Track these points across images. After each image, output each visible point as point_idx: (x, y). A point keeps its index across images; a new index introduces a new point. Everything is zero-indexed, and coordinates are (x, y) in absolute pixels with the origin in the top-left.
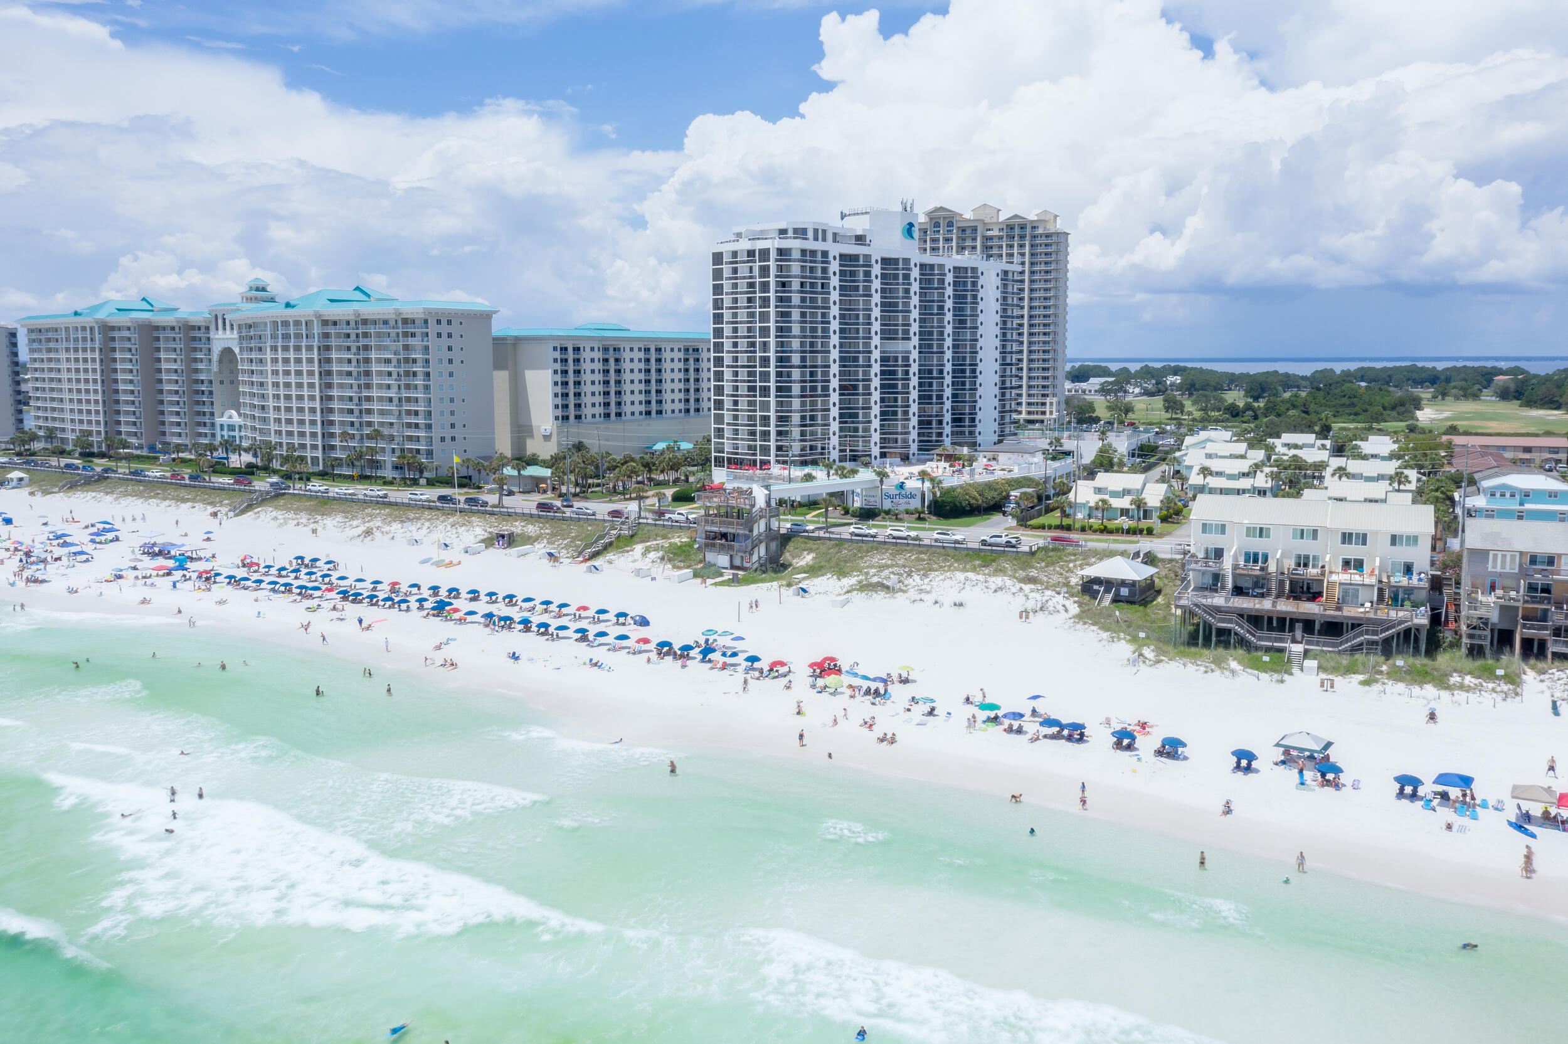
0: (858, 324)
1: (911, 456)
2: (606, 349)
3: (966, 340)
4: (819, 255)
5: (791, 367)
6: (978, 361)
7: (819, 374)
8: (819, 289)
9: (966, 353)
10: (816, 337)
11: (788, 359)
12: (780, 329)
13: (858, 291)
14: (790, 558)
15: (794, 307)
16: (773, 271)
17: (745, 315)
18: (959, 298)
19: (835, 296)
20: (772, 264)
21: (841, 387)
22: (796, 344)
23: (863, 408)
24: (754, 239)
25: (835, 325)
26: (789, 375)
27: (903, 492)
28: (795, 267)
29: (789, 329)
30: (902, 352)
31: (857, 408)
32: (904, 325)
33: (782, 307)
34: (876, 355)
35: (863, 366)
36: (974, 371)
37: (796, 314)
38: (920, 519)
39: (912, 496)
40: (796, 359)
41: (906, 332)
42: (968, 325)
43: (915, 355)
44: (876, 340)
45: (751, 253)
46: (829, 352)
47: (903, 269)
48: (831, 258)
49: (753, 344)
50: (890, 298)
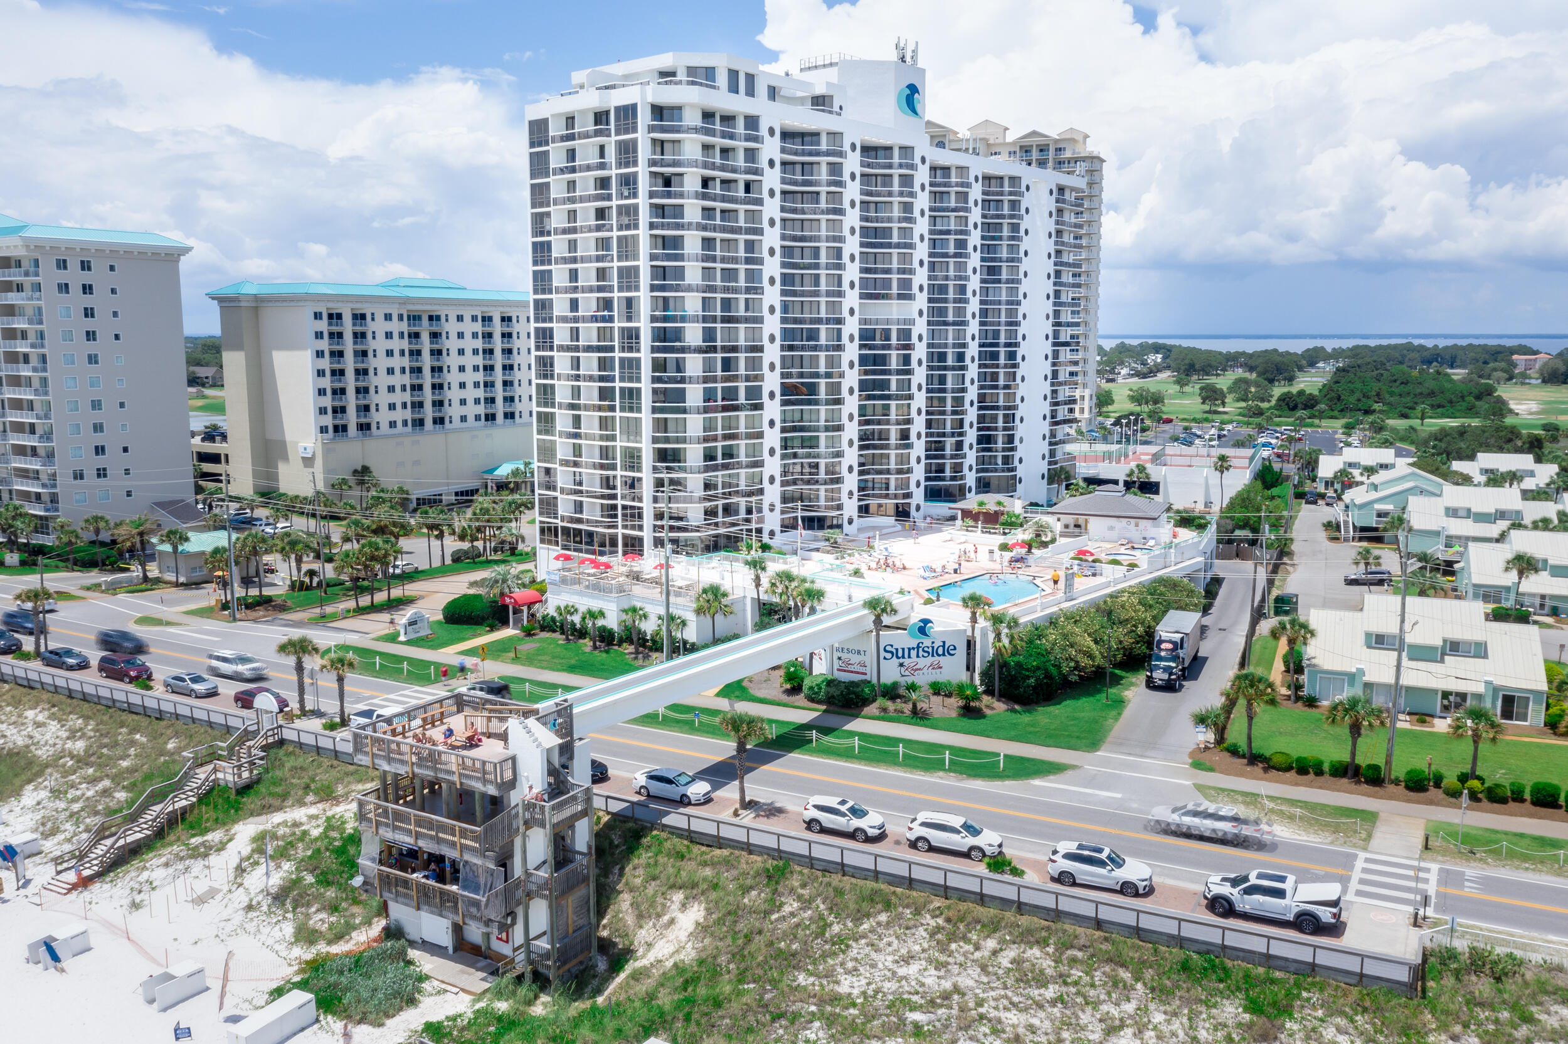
0: (817, 266)
1: (913, 512)
2: (414, 318)
3: (999, 303)
4: (741, 123)
5: (683, 350)
6: (1020, 339)
7: (742, 364)
8: (741, 193)
9: (999, 324)
10: (735, 290)
11: (678, 335)
12: (660, 273)
13: (817, 202)
14: (630, 920)
15: (689, 226)
16: (644, 152)
17: (593, 244)
18: (990, 229)
19: (772, 208)
20: (642, 138)
21: (786, 389)
22: (692, 304)
23: (827, 429)
24: (607, 88)
25: (772, 267)
26: (680, 366)
27: (927, 642)
28: (691, 146)
29: (680, 273)
30: (898, 322)
31: (817, 429)
32: (901, 271)
33: (663, 226)
34: (852, 327)
35: (827, 348)
36: (1012, 356)
37: (692, 242)
38: (970, 711)
39: (947, 650)
40: (693, 335)
41: (906, 284)
42: (1004, 276)
43: (920, 327)
44: (852, 299)
45: (601, 117)
46: (760, 320)
47: (901, 166)
48: (764, 131)
49: (607, 304)
50: (877, 220)
